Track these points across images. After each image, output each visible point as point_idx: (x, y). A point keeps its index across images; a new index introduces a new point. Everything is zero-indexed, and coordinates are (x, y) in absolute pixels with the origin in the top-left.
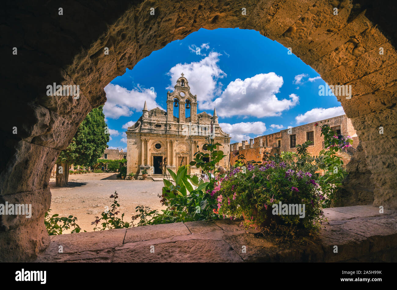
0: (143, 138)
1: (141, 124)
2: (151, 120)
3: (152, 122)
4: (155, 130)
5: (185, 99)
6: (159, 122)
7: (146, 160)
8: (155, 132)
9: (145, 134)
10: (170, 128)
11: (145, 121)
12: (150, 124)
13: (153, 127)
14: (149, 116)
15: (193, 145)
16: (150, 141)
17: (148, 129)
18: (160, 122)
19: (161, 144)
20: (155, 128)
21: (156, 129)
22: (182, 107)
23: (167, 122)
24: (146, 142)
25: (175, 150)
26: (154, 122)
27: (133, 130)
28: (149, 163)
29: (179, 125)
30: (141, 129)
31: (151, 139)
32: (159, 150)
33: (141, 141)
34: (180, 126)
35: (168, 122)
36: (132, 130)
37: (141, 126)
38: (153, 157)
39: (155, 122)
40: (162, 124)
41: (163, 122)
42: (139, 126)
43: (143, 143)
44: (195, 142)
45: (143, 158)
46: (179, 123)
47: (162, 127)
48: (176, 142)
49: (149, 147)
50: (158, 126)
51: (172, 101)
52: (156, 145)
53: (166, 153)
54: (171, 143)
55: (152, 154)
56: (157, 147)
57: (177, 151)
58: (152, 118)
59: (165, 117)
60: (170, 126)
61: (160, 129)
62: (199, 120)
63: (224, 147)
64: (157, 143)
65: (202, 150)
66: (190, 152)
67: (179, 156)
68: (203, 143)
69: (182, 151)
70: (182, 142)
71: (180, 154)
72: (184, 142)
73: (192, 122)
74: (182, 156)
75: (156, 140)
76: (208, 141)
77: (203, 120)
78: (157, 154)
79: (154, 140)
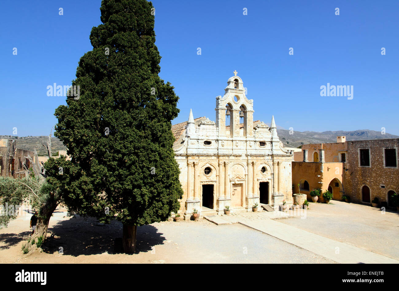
0: (191, 160)
1: (187, 142)
2: (198, 135)
3: (199, 137)
4: (204, 149)
5: (240, 106)
6: (208, 138)
7: (194, 191)
8: (205, 152)
9: (193, 156)
10: (223, 145)
12: (198, 140)
13: (201, 144)
14: (196, 130)
15: (250, 167)
17: (196, 148)
18: (210, 138)
19: (212, 167)
20: (204, 145)
21: (205, 147)
22: (236, 115)
23: (218, 136)
24: (194, 166)
25: (229, 175)
26: (202, 138)
28: (197, 195)
29: (232, 141)
30: (186, 148)
31: (200, 160)
32: (209, 177)
33: (188, 165)
34: (234, 142)
35: (219, 138)
37: (187, 145)
38: (201, 186)
39: (204, 137)
40: (212, 140)
41: (213, 138)
42: (185, 144)
44: (252, 163)
46: (232, 137)
47: (212, 144)
48: (230, 164)
49: (197, 173)
50: (208, 143)
51: (224, 109)
52: (206, 169)
53: (218, 180)
54: (224, 166)
55: (202, 182)
56: (206, 172)
57: (231, 177)
58: (200, 133)
59: (216, 131)
60: (223, 143)
61: (210, 147)
62: (256, 133)
63: (285, 167)
64: (207, 167)
65: (259, 172)
66: (247, 176)
67: (234, 183)
68: (261, 164)
69: (237, 176)
70: (237, 163)
71: (235, 180)
72: (239, 163)
73: (248, 135)
74: (237, 182)
75: (206, 162)
76: (266, 161)
77: (261, 133)
78: (207, 182)
79: (204, 163)
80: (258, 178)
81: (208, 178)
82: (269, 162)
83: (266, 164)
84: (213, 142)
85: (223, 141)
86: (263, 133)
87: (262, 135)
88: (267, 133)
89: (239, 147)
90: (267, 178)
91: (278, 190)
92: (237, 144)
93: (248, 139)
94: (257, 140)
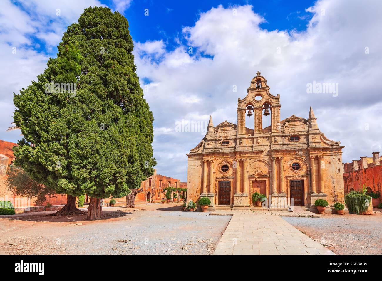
0: (206, 159)
1: (205, 144)
2: (216, 137)
3: (217, 138)
4: (221, 148)
5: (262, 103)
6: (226, 138)
7: (208, 187)
8: (222, 151)
9: (208, 154)
10: (241, 143)
11: (209, 139)
12: (215, 141)
13: (219, 144)
14: (214, 133)
15: (274, 163)
16: (215, 162)
17: (212, 148)
18: (229, 138)
19: (229, 165)
20: (221, 145)
23: (236, 136)
24: (209, 164)
25: (247, 172)
26: (220, 139)
27: (196, 152)
28: (212, 190)
29: (253, 138)
30: (204, 149)
31: (215, 159)
33: (203, 163)
34: (255, 140)
35: (238, 137)
36: (194, 151)
37: (204, 146)
38: (218, 182)
39: (222, 138)
40: (230, 139)
41: (231, 138)
42: (202, 146)
43: (206, 165)
44: (277, 158)
45: (205, 184)
46: (253, 135)
47: (230, 144)
48: (248, 160)
49: (212, 171)
50: (226, 142)
51: (244, 110)
52: (223, 167)
53: (234, 177)
54: (242, 163)
55: (217, 178)
56: (223, 170)
57: (251, 173)
58: (218, 135)
59: (234, 131)
60: (241, 141)
61: (227, 147)
62: (284, 127)
63: (330, 163)
64: (223, 164)
65: (289, 169)
66: (270, 173)
67: (254, 180)
68: (291, 160)
69: (258, 173)
70: (258, 160)
71: (256, 177)
72: (260, 160)
73: (273, 131)
74: (258, 179)
75: (222, 160)
76: (299, 156)
77: (291, 127)
78: (223, 178)
79: (220, 161)
80: (287, 175)
81: (225, 174)
82: (303, 157)
83: (299, 159)
84: (232, 142)
85: (242, 139)
86: (295, 126)
87: (293, 129)
88: (302, 126)
89: (260, 144)
90: (301, 176)
91: (318, 189)
92: (259, 141)
93: (272, 134)
94: (286, 134)
